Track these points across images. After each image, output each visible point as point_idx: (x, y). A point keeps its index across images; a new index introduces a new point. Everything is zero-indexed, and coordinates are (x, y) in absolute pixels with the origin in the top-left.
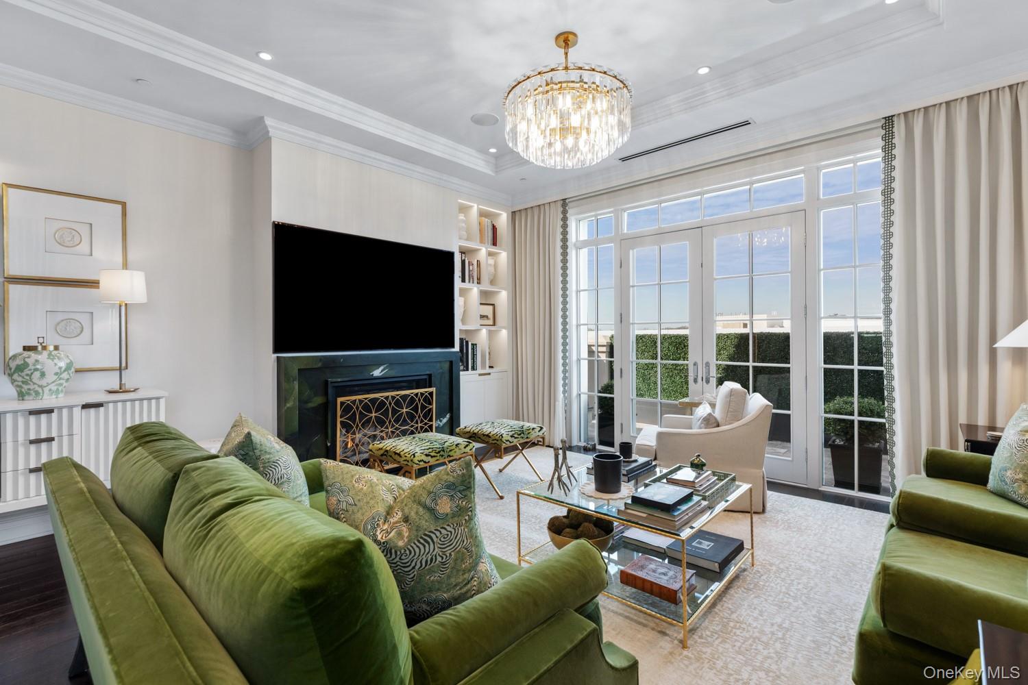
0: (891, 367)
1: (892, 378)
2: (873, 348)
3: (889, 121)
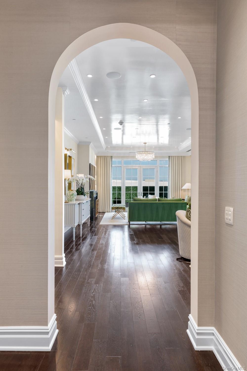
0: (169, 192)
3: (169, 157)
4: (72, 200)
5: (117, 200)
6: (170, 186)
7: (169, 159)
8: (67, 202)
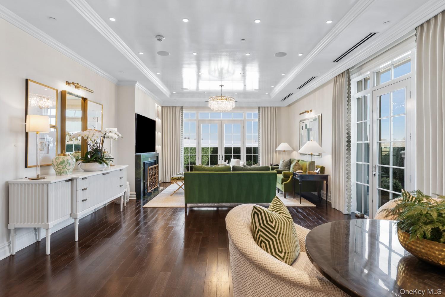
0: (259, 154)
1: (259, 156)
2: (255, 150)
3: (259, 108)
4: (63, 173)
5: (190, 165)
6: (260, 147)
7: (259, 110)
8: (39, 178)
